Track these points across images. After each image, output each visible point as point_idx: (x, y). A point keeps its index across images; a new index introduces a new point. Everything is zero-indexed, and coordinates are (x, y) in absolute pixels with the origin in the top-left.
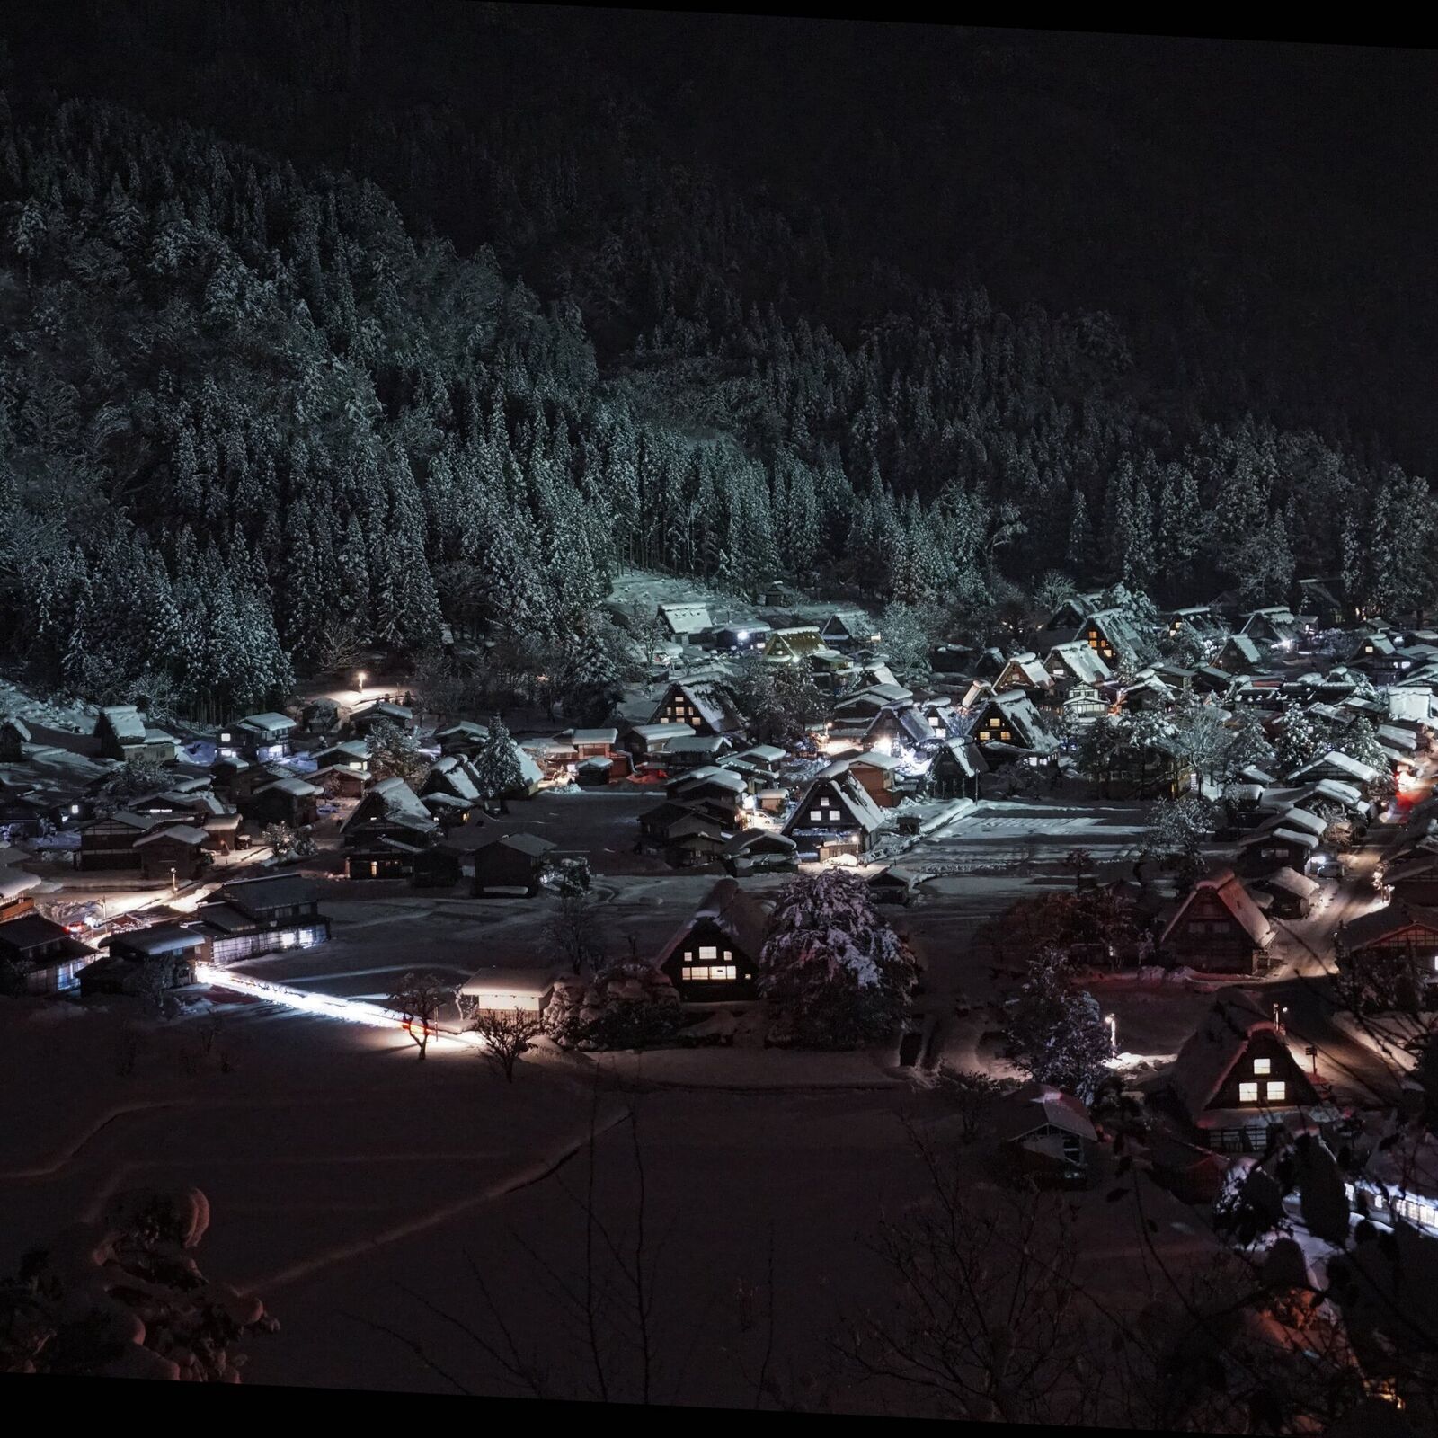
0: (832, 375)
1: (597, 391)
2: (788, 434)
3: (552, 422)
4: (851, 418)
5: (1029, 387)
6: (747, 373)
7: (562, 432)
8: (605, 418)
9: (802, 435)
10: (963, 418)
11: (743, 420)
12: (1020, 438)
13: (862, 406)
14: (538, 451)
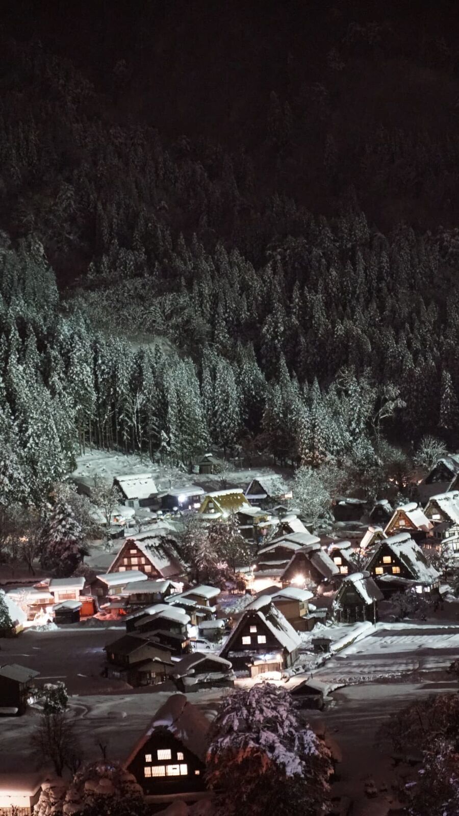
0: (245, 288)
1: (59, 309)
2: (212, 337)
3: (23, 334)
4: (262, 322)
5: (403, 290)
6: (179, 290)
7: (32, 342)
8: (65, 329)
9: (223, 336)
10: (351, 318)
11: (176, 327)
12: (397, 333)
13: (270, 312)
14: (13, 358)
